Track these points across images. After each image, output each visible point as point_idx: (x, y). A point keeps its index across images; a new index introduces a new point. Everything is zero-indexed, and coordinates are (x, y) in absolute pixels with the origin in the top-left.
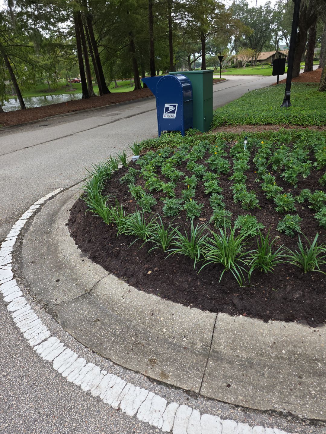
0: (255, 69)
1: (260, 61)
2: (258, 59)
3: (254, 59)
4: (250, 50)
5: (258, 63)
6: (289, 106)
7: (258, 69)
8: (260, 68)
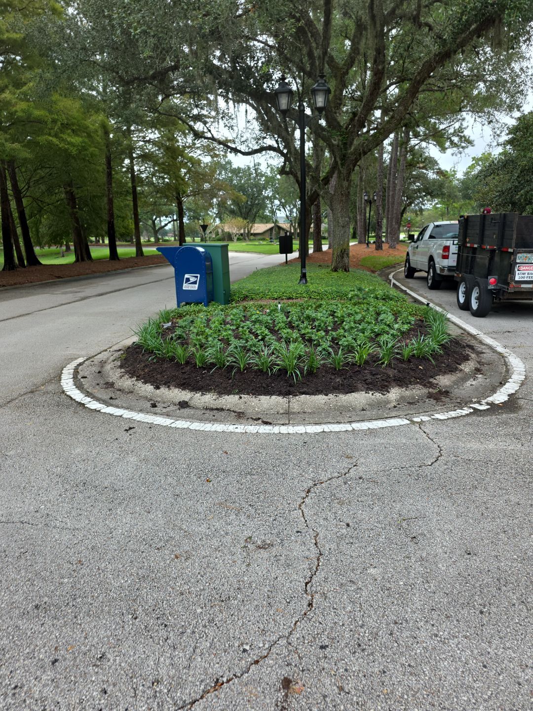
0: (251, 245)
1: (255, 235)
2: (252, 232)
3: (246, 232)
4: (240, 219)
5: (252, 237)
6: (306, 283)
7: (255, 245)
8: (257, 243)
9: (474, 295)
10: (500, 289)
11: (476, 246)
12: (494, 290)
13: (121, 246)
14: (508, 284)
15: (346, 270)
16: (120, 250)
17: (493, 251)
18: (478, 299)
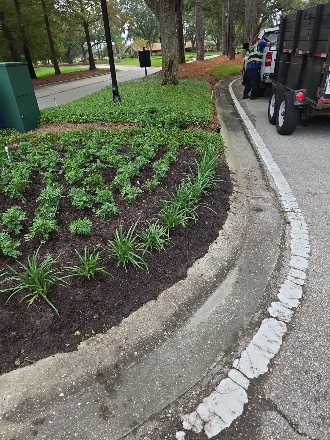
2: (153, 49)
3: (150, 49)
4: (142, 40)
6: (119, 101)
9: (282, 110)
10: (308, 105)
11: (290, 51)
12: (301, 106)
13: (62, 66)
14: (316, 99)
15: (175, 82)
16: (62, 69)
17: (305, 57)
18: (284, 114)
